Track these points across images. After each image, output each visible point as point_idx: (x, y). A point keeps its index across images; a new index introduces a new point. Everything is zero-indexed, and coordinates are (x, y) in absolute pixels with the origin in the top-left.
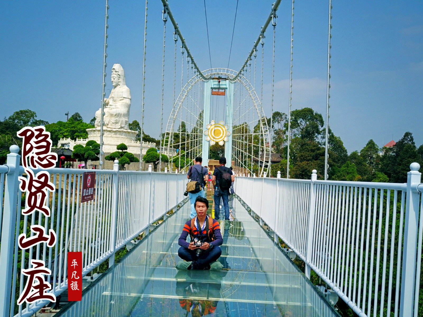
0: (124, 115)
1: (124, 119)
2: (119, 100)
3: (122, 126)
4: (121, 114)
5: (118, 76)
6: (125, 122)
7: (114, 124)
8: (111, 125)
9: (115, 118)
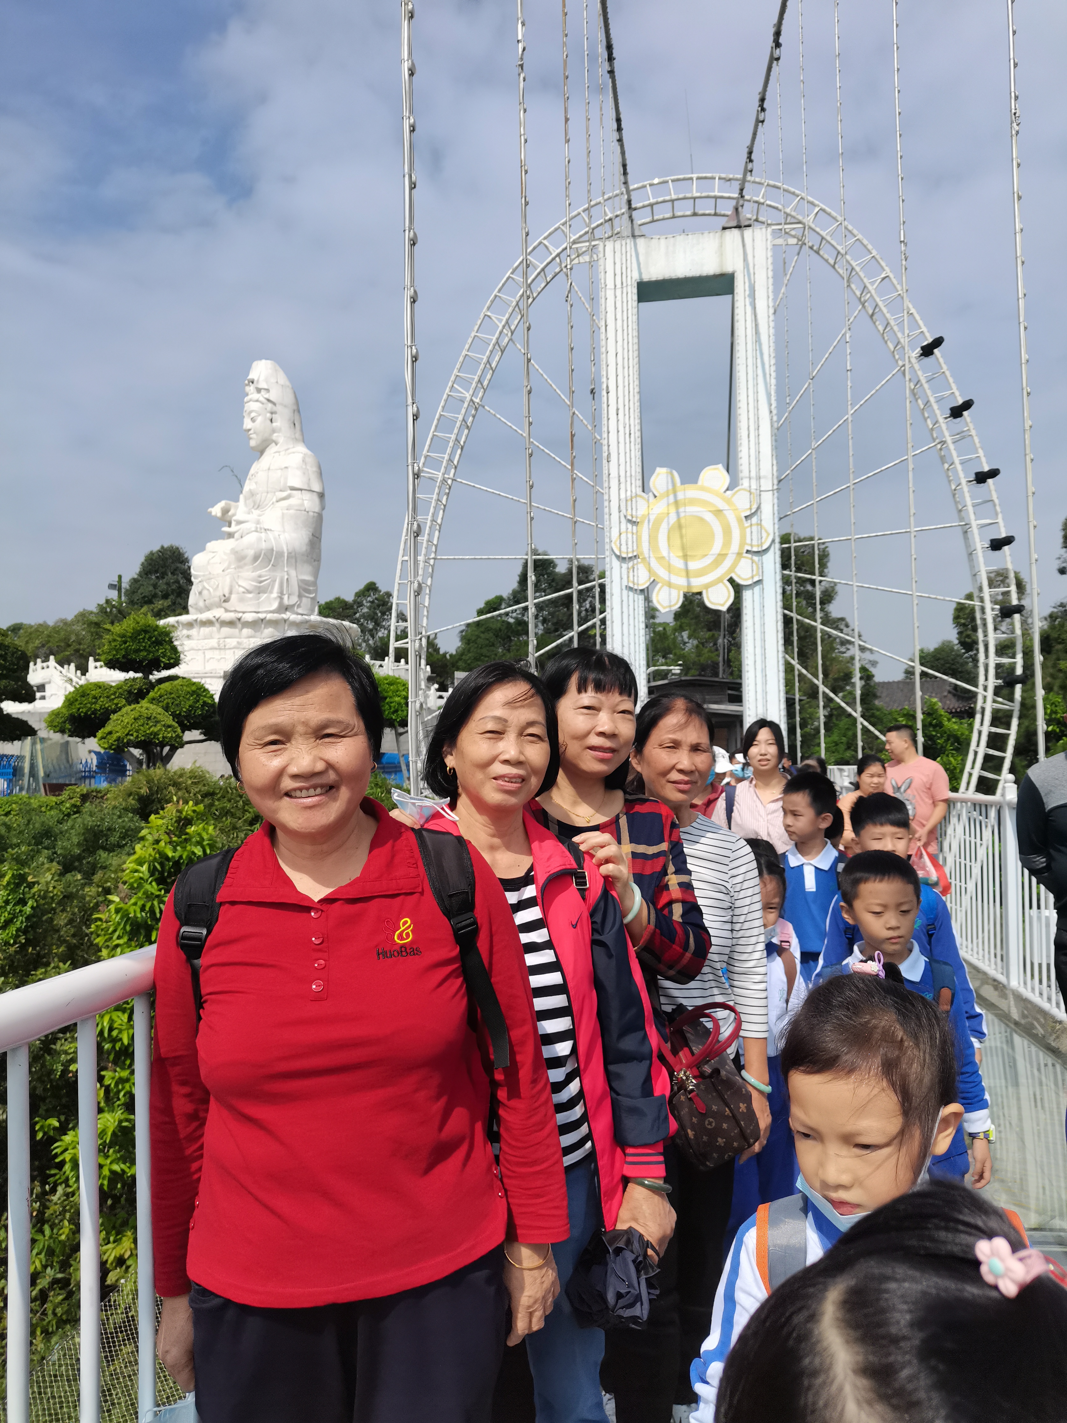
0: (293, 558)
1: (293, 573)
2: (274, 500)
3: (286, 601)
4: (280, 554)
5: (270, 405)
6: (299, 587)
7: (250, 596)
8: (241, 600)
9: (255, 570)
